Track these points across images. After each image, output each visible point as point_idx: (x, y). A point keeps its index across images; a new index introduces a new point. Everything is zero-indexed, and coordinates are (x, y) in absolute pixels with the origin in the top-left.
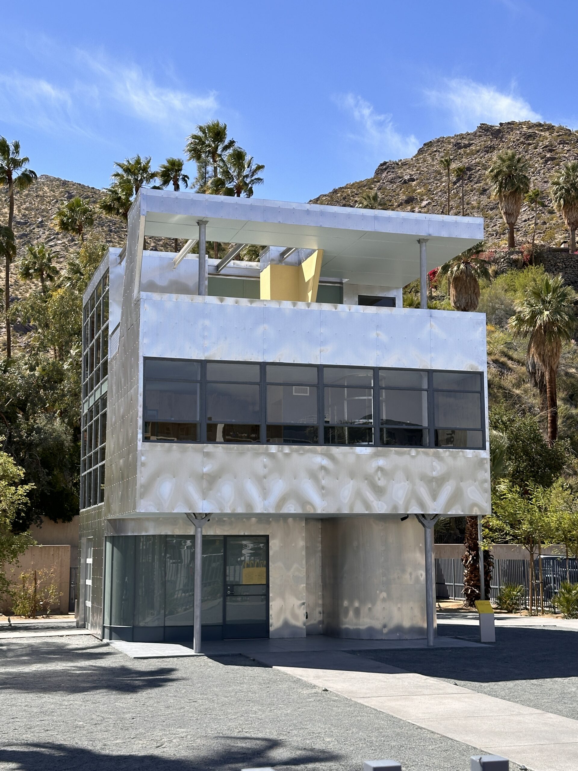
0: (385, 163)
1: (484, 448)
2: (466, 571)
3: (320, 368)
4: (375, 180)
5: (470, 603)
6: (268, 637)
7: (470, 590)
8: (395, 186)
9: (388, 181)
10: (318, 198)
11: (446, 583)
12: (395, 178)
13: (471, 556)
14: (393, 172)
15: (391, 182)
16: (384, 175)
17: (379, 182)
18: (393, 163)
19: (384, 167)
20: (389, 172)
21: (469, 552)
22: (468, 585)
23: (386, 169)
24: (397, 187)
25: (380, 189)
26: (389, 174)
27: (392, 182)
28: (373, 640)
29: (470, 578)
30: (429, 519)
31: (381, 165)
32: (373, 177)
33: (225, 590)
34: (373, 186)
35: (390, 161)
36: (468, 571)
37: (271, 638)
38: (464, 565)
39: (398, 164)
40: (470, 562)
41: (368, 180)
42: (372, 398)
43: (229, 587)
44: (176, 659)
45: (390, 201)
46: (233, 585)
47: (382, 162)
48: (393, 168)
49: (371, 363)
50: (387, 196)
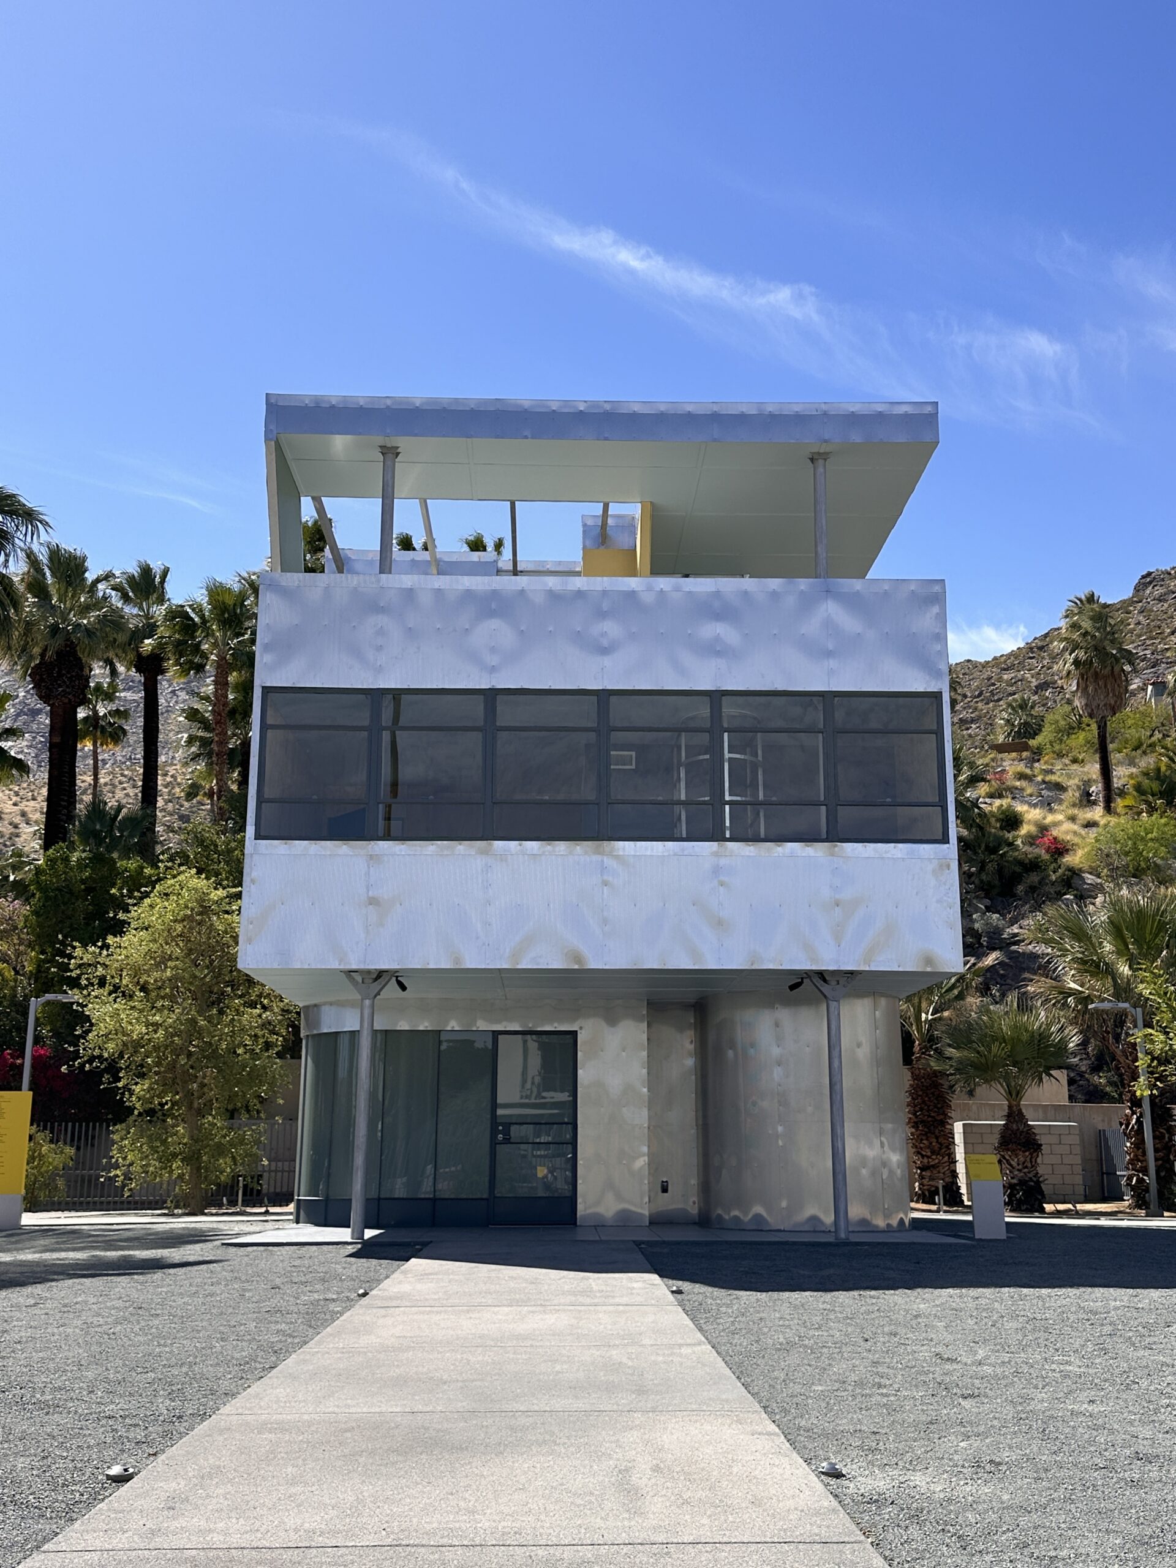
0: (1149, 574)
1: (945, 840)
2: (1128, 1144)
4: (1135, 599)
5: (1138, 1201)
6: (575, 1224)
7: (1135, 1178)
8: (1166, 605)
9: (1154, 600)
10: (1047, 634)
11: (1118, 1173)
12: (1165, 594)
13: (1135, 1116)
14: (1162, 586)
15: (1160, 601)
16: (1148, 592)
17: (1140, 602)
18: (1163, 572)
19: (1148, 580)
20: (1156, 586)
21: (1131, 1109)
22: (1133, 1170)
23: (1150, 583)
24: (1170, 606)
25: (1142, 612)
26: (1156, 588)
27: (1161, 599)
28: (762, 1230)
29: (1136, 1156)
30: (834, 983)
31: (1143, 577)
32: (1131, 595)
33: (494, 1132)
34: (1131, 608)
35: (1157, 570)
36: (1131, 1144)
37: (580, 1226)
38: (1125, 1134)
39: (1170, 574)
40: (1133, 1127)
41: (1123, 602)
43: (500, 1128)
44: (314, 1248)
45: (1159, 627)
46: (507, 1126)
47: (1144, 573)
48: (1163, 580)
49: (705, 684)
50: (1153, 621)
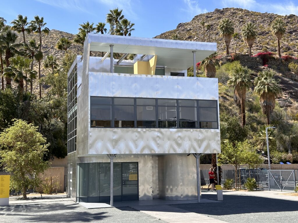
0: (180, 24)
1: (218, 128)
3: (157, 99)
4: (177, 30)
9: (181, 30)
10: (156, 37)
11: (205, 179)
13: (214, 169)
14: (183, 27)
15: (183, 31)
16: (180, 28)
21: (213, 167)
23: (181, 26)
24: (185, 32)
25: (179, 33)
27: (183, 30)
28: (177, 200)
30: (198, 155)
31: (179, 24)
33: (122, 183)
34: (176, 32)
35: (182, 23)
37: (140, 200)
41: (174, 30)
42: (176, 110)
45: (183, 38)
46: (125, 181)
47: (179, 23)
48: (184, 25)
49: (176, 97)
50: (181, 36)
